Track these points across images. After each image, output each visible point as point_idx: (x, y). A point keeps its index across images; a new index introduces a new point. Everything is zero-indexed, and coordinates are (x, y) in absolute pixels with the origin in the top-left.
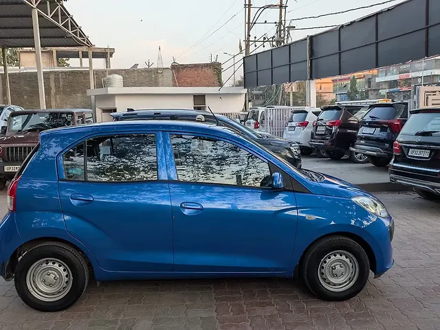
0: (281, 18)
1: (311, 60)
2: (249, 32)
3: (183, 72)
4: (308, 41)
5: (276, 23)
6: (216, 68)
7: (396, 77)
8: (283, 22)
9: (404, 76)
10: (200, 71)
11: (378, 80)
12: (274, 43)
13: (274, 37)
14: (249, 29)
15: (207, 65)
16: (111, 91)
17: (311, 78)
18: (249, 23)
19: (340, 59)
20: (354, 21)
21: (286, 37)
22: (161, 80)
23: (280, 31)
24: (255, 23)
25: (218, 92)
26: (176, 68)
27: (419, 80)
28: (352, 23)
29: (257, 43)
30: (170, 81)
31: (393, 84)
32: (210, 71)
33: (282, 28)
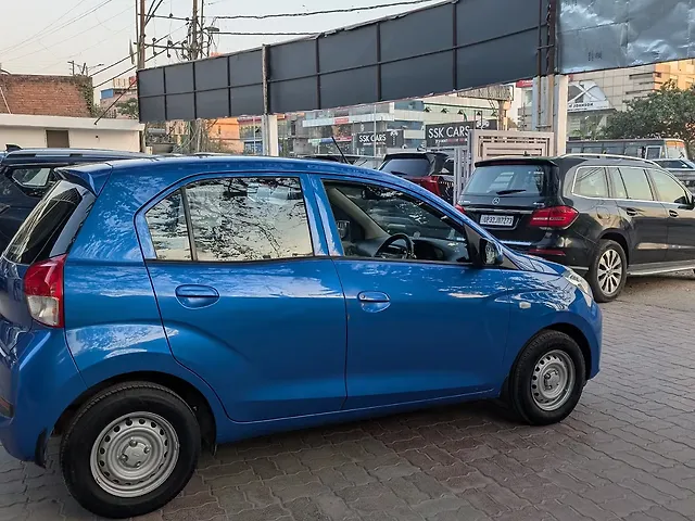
0: (195, 12)
1: (269, 84)
2: (142, 30)
3: (19, 89)
4: (264, 52)
5: (187, 19)
6: (84, 84)
7: (331, 121)
8: (199, 19)
9: (341, 120)
10: (52, 89)
11: (306, 124)
12: (186, 52)
13: (185, 42)
14: (143, 24)
15: (65, 80)
17: (270, 112)
18: (142, 14)
19: (319, 85)
20: (343, 29)
21: (205, 44)
23: (195, 33)
24: (153, 16)
25: (93, 127)
26: (5, 80)
27: (362, 127)
28: (338, 31)
29: (158, 50)
31: (326, 131)
32: (71, 90)
33: (198, 29)
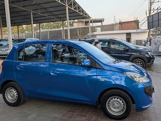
3: (123, 25)
6: (137, 22)
10: (130, 24)
14: (151, 6)
15: (133, 21)
16: (95, 33)
18: (151, 3)
22: (115, 28)
24: (153, 2)
25: (136, 32)
26: (121, 23)
30: (118, 28)
32: (134, 24)
